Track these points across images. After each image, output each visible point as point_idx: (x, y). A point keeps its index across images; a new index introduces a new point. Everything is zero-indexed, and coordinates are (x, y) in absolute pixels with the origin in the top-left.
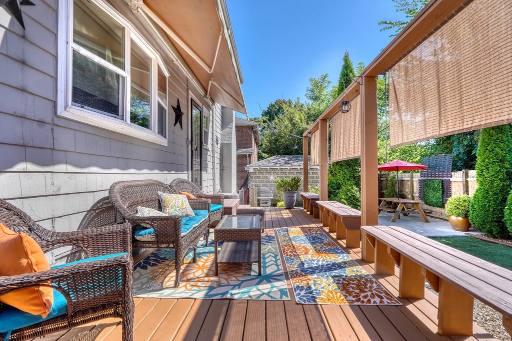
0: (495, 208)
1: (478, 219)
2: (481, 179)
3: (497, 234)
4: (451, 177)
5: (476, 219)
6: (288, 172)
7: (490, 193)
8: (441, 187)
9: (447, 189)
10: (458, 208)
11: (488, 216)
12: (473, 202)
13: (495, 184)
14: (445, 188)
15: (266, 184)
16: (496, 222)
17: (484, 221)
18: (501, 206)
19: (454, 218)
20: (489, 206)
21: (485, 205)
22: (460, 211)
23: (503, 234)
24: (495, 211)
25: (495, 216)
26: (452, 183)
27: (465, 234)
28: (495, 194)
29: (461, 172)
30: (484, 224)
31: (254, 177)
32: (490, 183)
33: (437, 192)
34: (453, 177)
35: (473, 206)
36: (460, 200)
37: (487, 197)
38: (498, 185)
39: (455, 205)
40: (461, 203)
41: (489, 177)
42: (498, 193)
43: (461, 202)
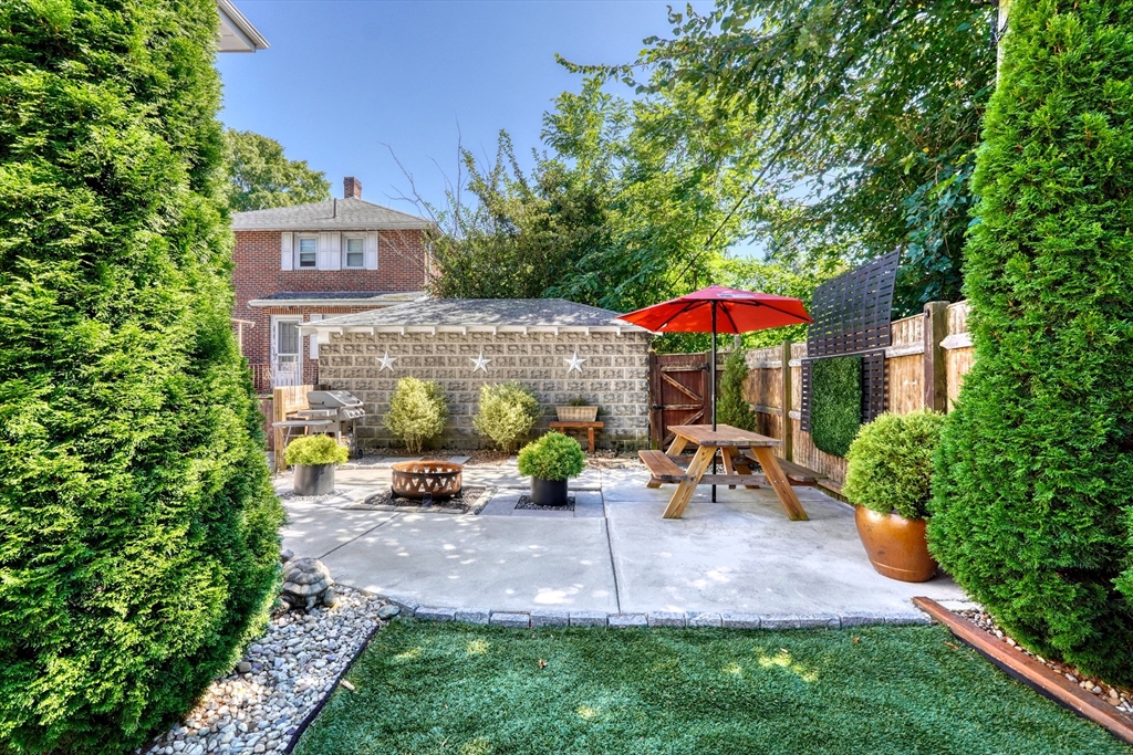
0: (1066, 491)
1: (965, 547)
2: (991, 317)
3: (1076, 649)
4: (890, 341)
5: (958, 542)
6: (434, 344)
7: (1039, 395)
8: (856, 385)
9: (877, 391)
10: (890, 472)
11: (1021, 536)
12: (949, 447)
13: (1071, 335)
14: (871, 385)
15: (368, 380)
16: (1071, 574)
17: (1000, 565)
18: (1104, 474)
19: (873, 516)
20: (1032, 474)
21: (1006, 464)
22: (898, 487)
23: (1108, 656)
24: (1064, 507)
25: (1066, 538)
26: (892, 364)
27: (917, 601)
28: (1072, 398)
29: (922, 316)
30: (1000, 581)
31: (330, 361)
32: (1038, 335)
33: (846, 405)
34: (898, 342)
35: (945, 467)
36: (902, 435)
37: (1021, 416)
38: (1090, 342)
39: (878, 458)
40: (903, 450)
41: (1035, 299)
42: (1084, 395)
43: (903, 443)
